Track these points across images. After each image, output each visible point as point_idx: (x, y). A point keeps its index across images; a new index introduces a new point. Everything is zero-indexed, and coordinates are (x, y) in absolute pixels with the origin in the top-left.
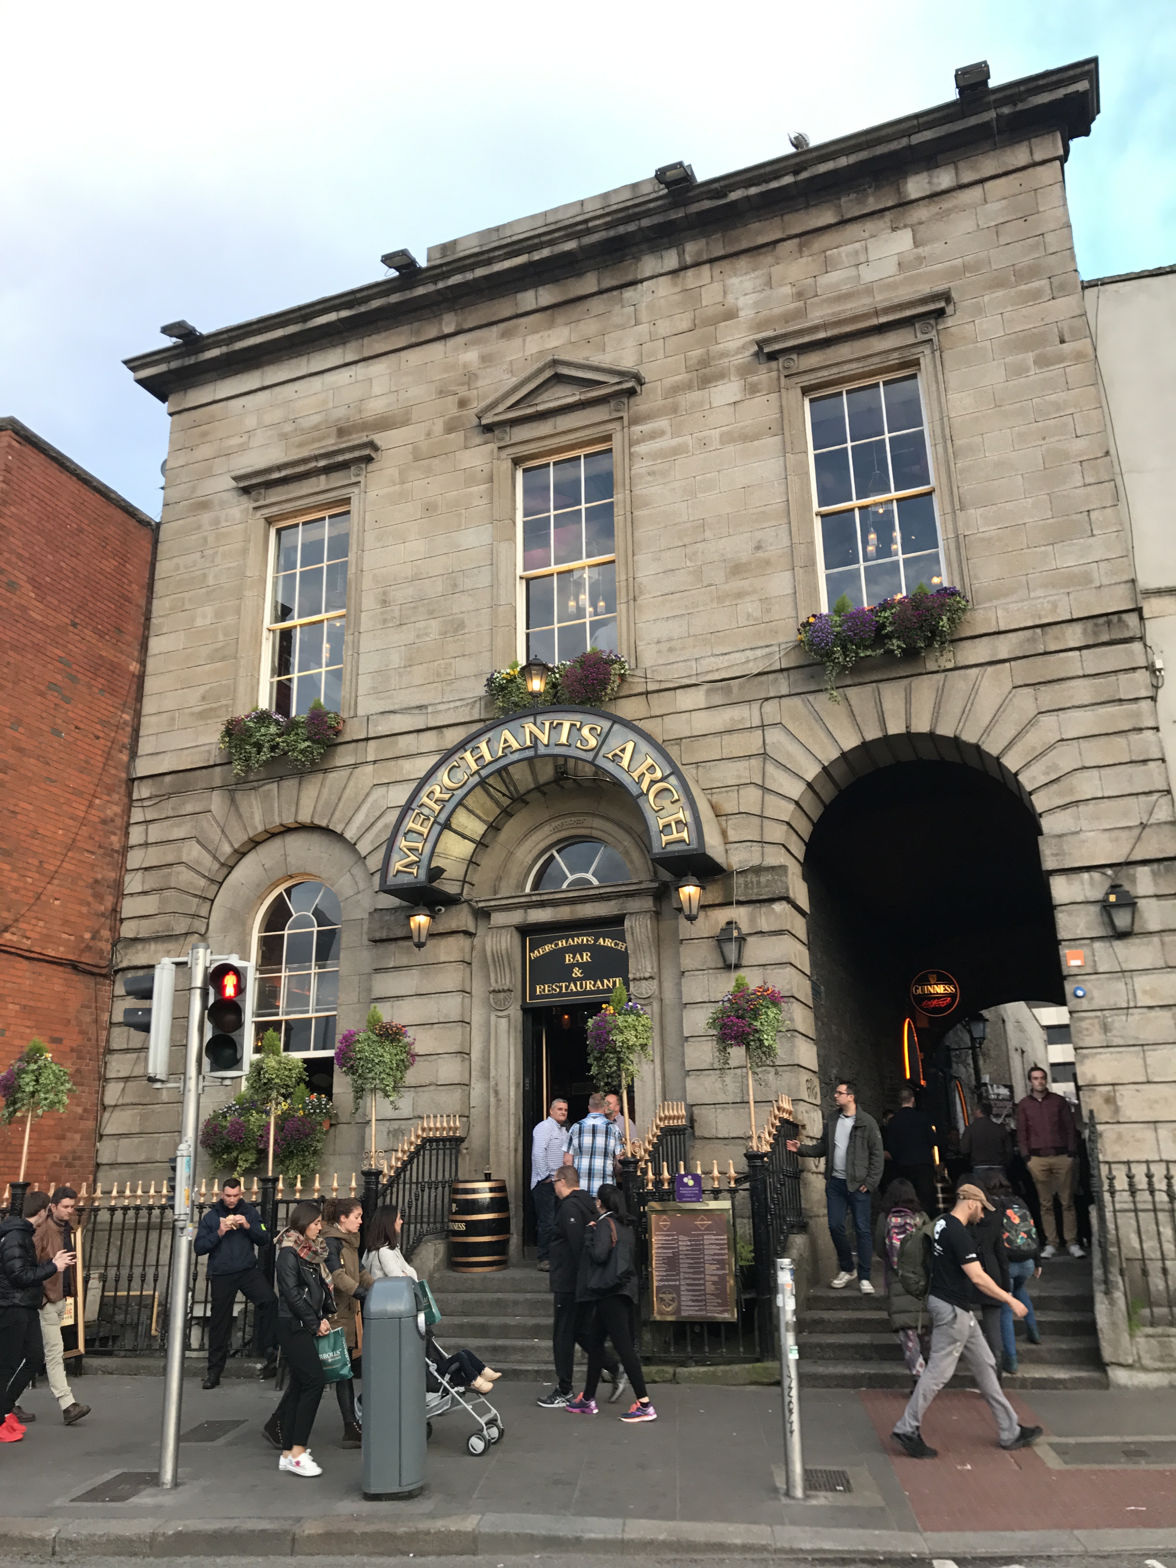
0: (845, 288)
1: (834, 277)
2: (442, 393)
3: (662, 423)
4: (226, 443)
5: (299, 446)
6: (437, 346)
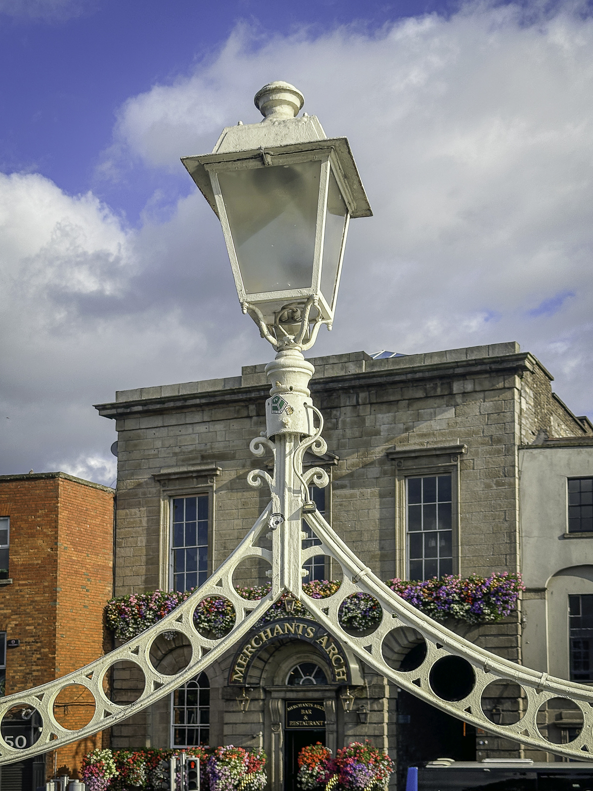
0: (426, 431)
4: (147, 453)
5: (183, 461)
6: (247, 421)
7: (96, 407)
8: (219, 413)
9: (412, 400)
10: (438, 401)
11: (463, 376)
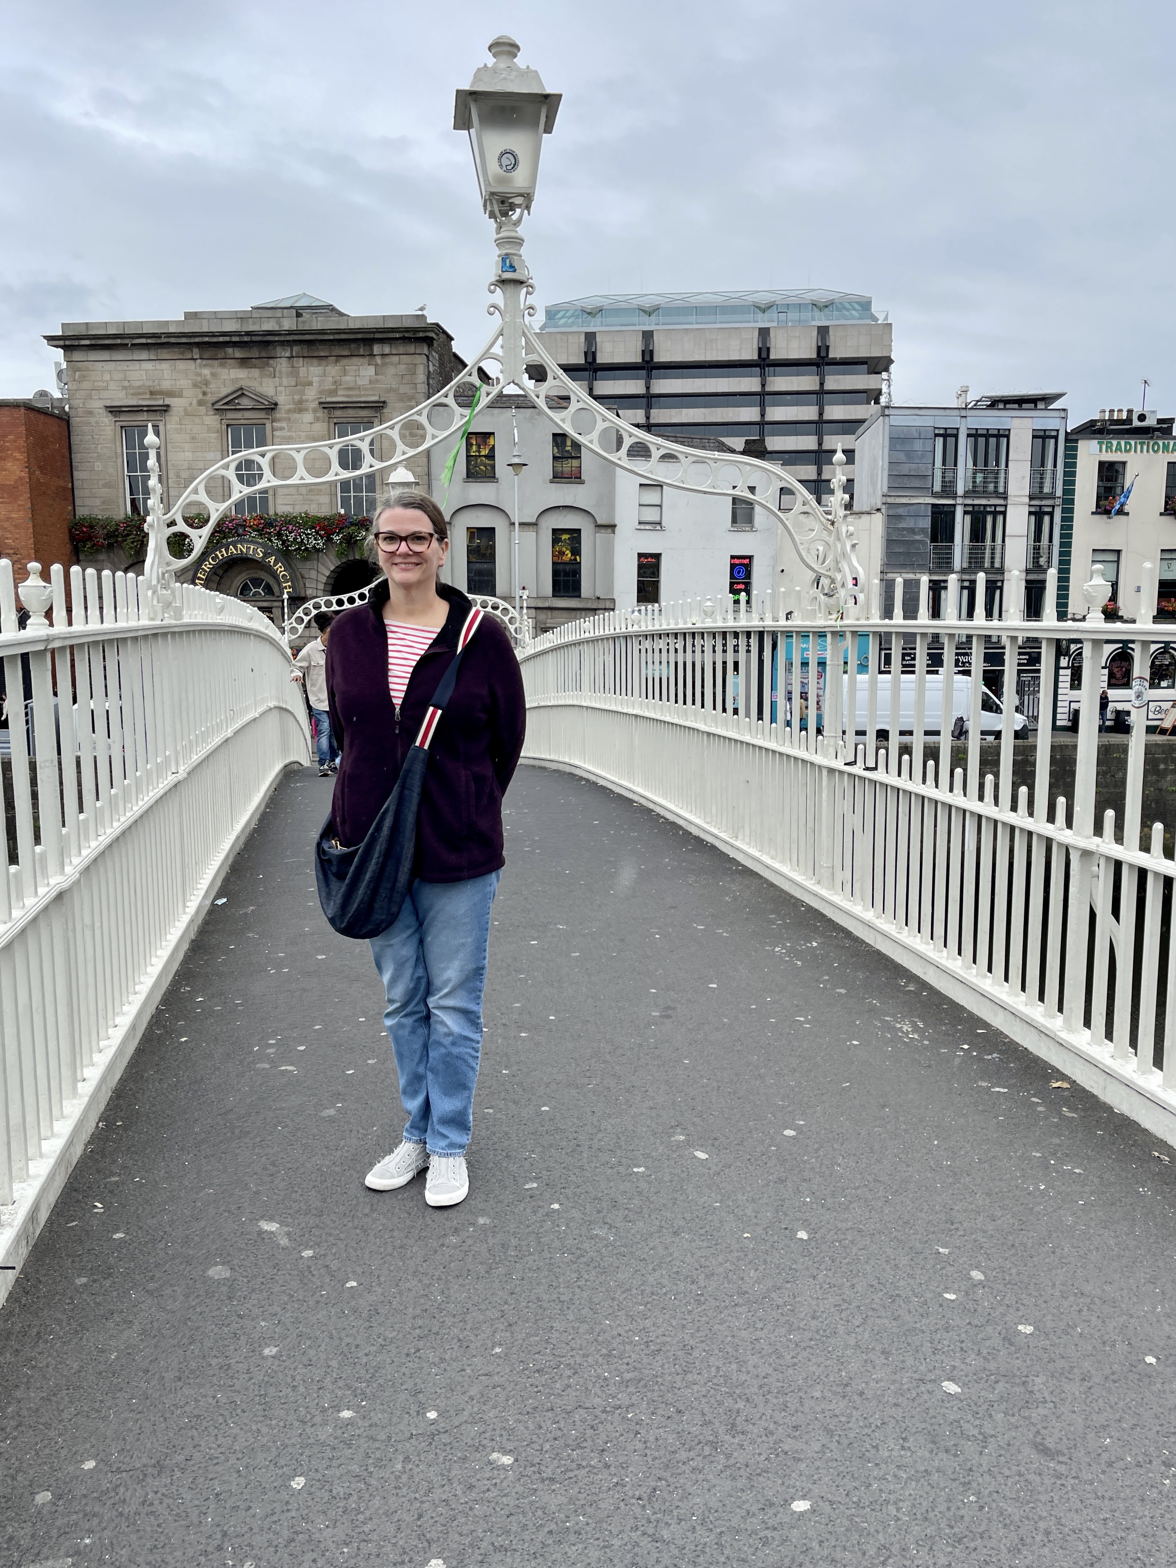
0: (351, 385)
1: (348, 378)
2: (195, 385)
3: (284, 425)
4: (96, 384)
5: (132, 395)
6: (192, 362)
7: (45, 337)
8: (164, 353)
9: (340, 357)
10: (361, 360)
11: (382, 341)
